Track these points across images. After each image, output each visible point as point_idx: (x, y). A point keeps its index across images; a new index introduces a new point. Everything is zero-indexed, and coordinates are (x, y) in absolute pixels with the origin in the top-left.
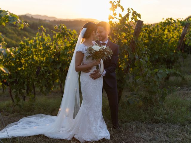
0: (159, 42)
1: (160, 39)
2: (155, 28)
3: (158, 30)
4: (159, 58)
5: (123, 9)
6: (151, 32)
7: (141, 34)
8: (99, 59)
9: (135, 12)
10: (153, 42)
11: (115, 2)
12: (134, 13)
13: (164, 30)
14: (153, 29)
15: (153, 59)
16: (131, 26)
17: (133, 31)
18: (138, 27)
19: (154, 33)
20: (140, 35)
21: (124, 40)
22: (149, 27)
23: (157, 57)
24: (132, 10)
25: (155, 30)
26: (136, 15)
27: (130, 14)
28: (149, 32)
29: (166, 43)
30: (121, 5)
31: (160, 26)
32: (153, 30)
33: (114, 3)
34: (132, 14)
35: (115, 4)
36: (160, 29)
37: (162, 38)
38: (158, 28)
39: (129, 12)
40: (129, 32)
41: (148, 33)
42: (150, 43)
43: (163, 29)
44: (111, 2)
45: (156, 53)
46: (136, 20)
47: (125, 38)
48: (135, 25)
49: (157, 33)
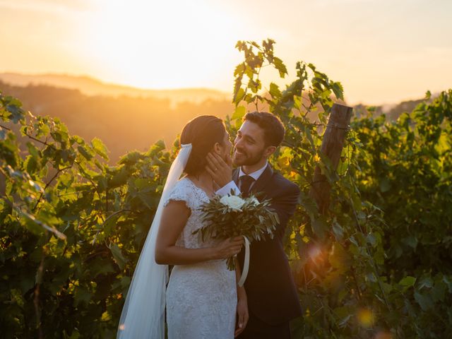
0: (416, 184)
1: (420, 172)
2: (399, 130)
3: (411, 137)
4: (419, 246)
5: (282, 70)
6: (382, 145)
7: (347, 152)
8: (240, 238)
9: (324, 76)
10: (394, 186)
11: (254, 44)
12: (320, 79)
13: (435, 138)
14: (392, 132)
15: (399, 253)
16: (310, 126)
17: (319, 143)
18: (337, 129)
19: (394, 148)
20: (343, 155)
21: (290, 174)
22: (377, 126)
23: (413, 243)
24: (313, 68)
25: (400, 138)
26: (328, 87)
27: (305, 82)
28: (375, 145)
29: (444, 187)
30: (275, 55)
31: (418, 120)
32: (390, 137)
33: (254, 47)
34: (311, 84)
35: (256, 51)
36: (417, 134)
37: (427, 167)
38: (411, 130)
39: (304, 75)
40: (306, 146)
41: (373, 148)
42: (383, 190)
43: (431, 132)
44: (241, 46)
45: (408, 227)
46: (327, 103)
47: (295, 164)
48: (324, 120)
49: (407, 148)
